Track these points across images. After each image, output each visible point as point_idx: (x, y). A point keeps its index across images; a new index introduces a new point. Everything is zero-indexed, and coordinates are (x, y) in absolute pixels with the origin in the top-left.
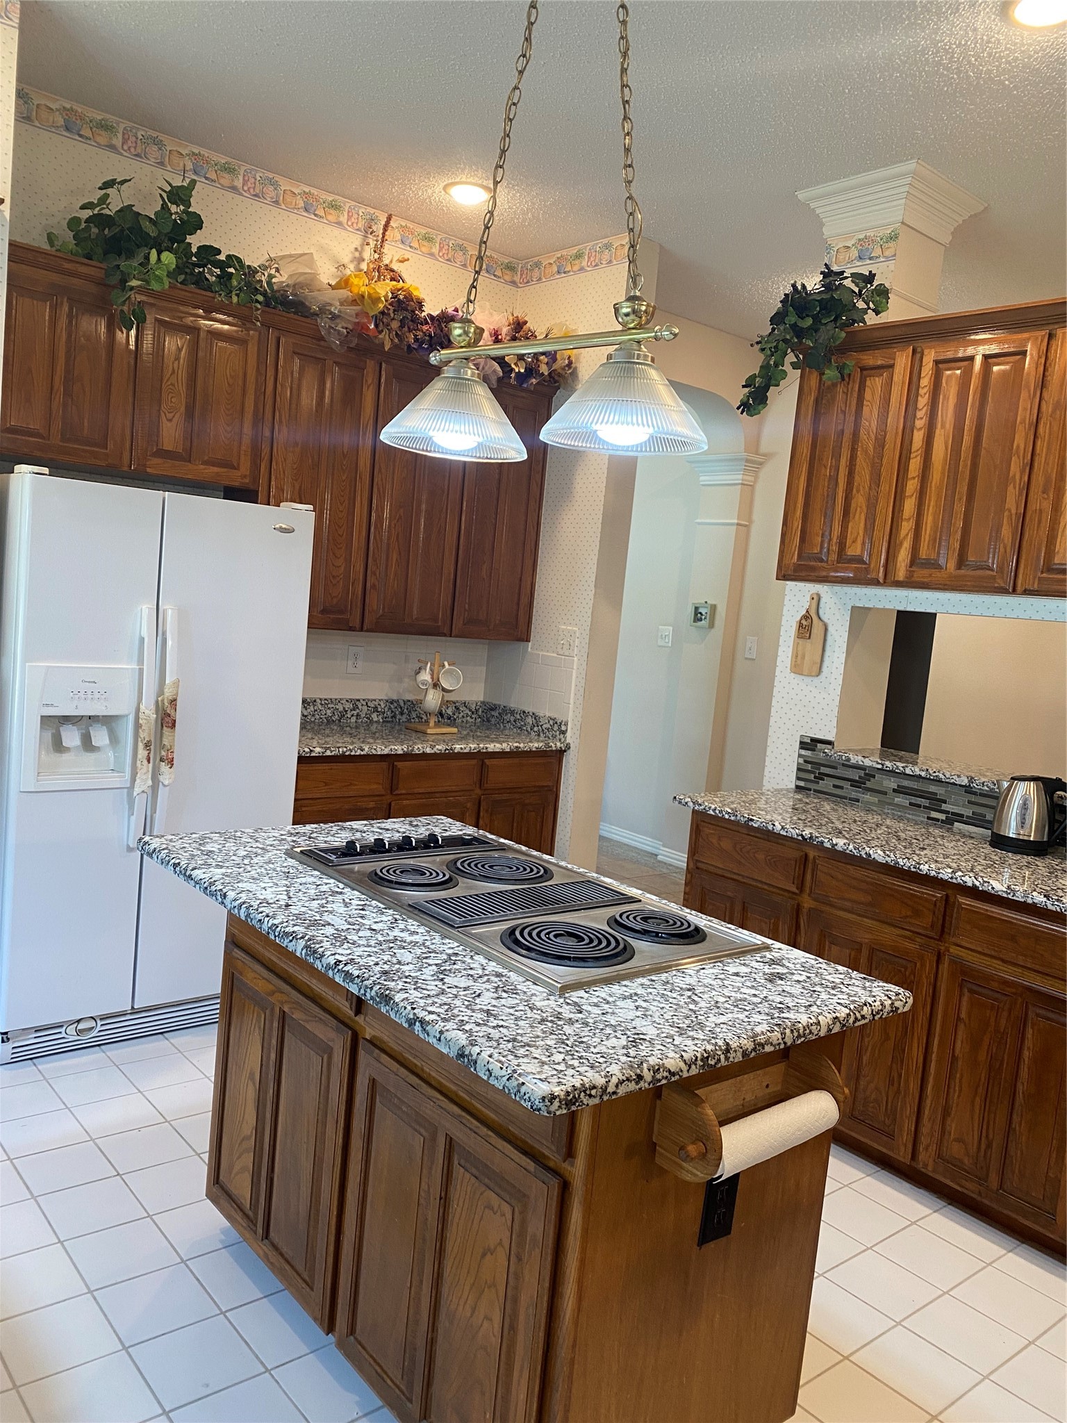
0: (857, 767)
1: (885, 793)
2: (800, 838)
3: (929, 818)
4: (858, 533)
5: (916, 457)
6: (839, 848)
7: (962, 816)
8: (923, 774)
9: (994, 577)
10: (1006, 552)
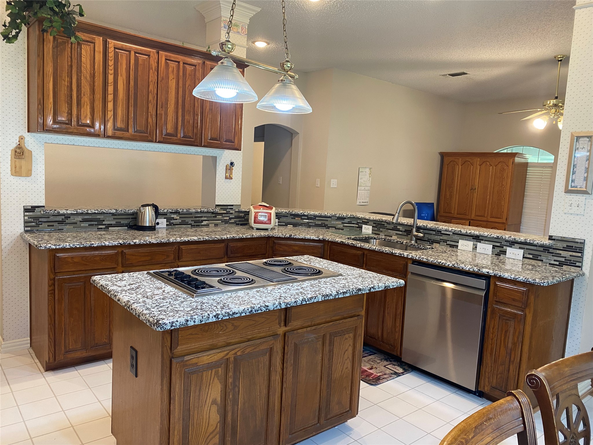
0: (63, 215)
1: (76, 223)
2: (119, 244)
3: (98, 229)
4: (87, 114)
5: (111, 85)
6: (137, 243)
7: (112, 224)
8: (96, 212)
9: (148, 136)
10: (151, 127)
